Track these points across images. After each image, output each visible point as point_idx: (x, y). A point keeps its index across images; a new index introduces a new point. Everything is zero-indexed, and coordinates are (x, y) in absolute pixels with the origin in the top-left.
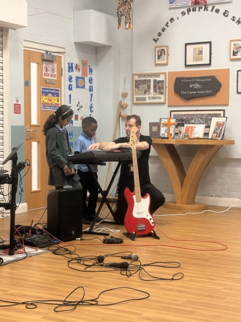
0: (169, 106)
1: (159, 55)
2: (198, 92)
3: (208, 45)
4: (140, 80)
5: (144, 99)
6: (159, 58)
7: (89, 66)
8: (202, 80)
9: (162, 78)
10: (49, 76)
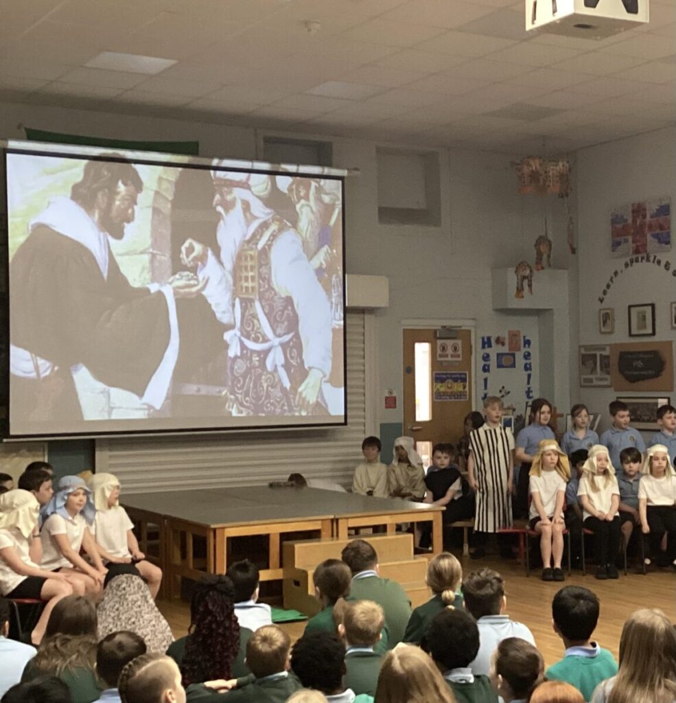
0: (616, 390)
1: (604, 320)
2: (642, 373)
3: (650, 308)
4: (587, 355)
5: (591, 380)
7: (524, 337)
8: (645, 356)
9: (606, 353)
10: (447, 356)
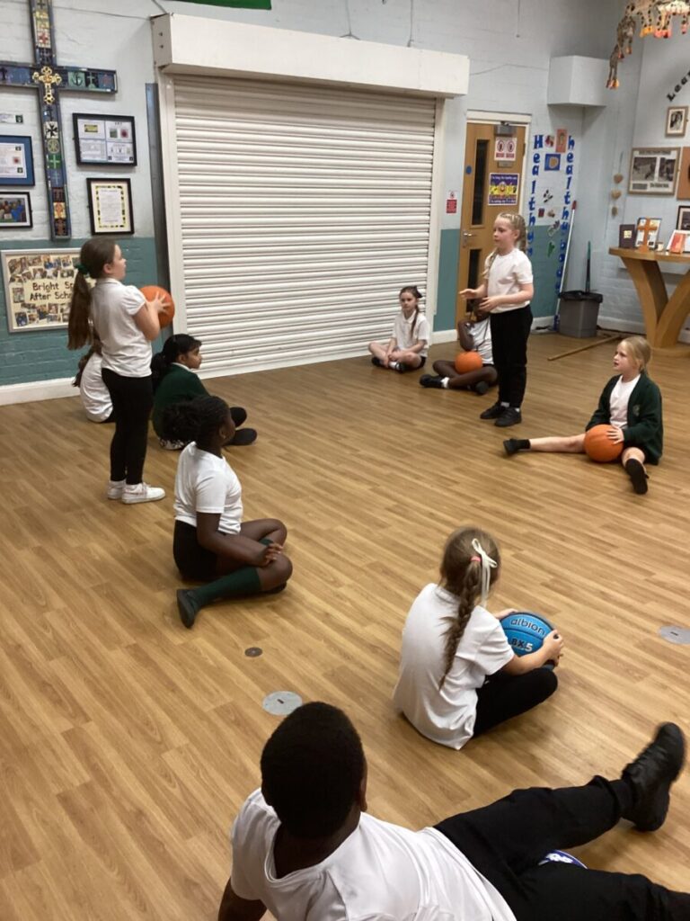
1: (674, 120)
4: (642, 158)
5: (644, 186)
6: (672, 125)
7: (570, 137)
9: (673, 156)
10: (502, 156)
